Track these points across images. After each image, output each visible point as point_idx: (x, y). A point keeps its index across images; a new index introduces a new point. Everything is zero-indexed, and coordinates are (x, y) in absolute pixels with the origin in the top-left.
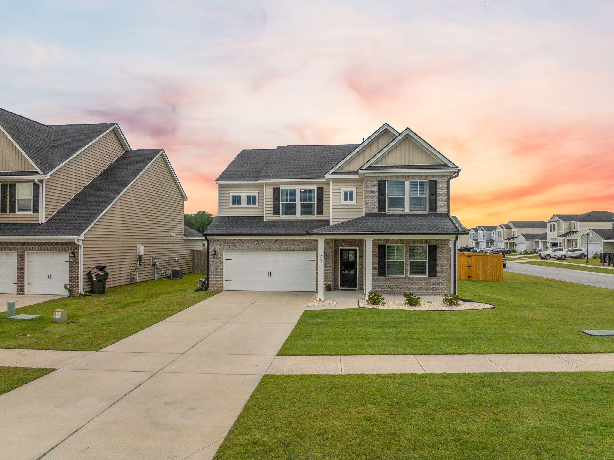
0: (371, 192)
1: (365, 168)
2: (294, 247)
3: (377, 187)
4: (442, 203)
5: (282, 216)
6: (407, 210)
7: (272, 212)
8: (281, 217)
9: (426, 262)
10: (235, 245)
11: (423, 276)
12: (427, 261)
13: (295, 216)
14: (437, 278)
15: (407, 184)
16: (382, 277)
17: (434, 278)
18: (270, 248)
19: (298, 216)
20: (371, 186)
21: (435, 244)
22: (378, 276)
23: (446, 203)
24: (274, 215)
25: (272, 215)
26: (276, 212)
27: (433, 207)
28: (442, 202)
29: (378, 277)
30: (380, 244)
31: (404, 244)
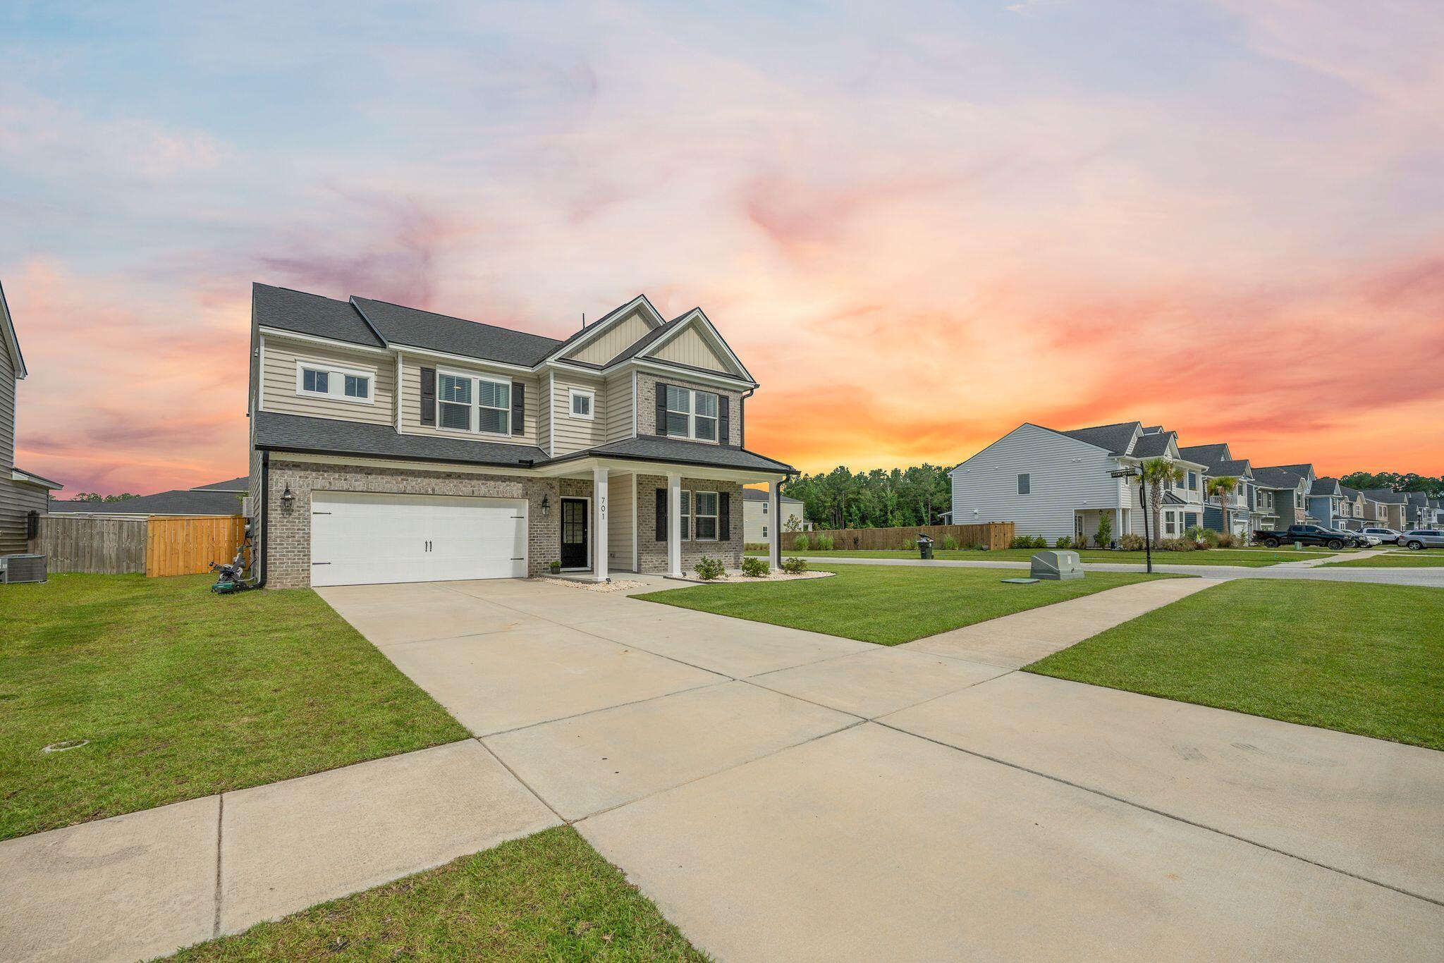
0: (646, 399)
1: (640, 356)
2: (486, 490)
3: (654, 392)
4: (735, 432)
5: (441, 429)
6: (692, 437)
7: (418, 418)
8: (437, 431)
9: (714, 518)
10: (345, 480)
11: (712, 540)
12: (717, 517)
13: (469, 432)
14: (729, 542)
15: (692, 395)
16: (662, 542)
17: (727, 542)
18: (433, 490)
19: (474, 432)
20: (646, 390)
21: (727, 491)
22: (657, 540)
23: (739, 432)
24: (421, 424)
25: (418, 424)
26: (427, 418)
27: (724, 438)
28: (734, 429)
29: (656, 543)
30: (659, 487)
31: (690, 489)
